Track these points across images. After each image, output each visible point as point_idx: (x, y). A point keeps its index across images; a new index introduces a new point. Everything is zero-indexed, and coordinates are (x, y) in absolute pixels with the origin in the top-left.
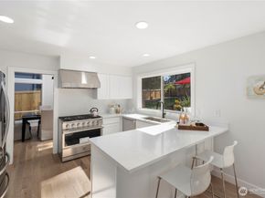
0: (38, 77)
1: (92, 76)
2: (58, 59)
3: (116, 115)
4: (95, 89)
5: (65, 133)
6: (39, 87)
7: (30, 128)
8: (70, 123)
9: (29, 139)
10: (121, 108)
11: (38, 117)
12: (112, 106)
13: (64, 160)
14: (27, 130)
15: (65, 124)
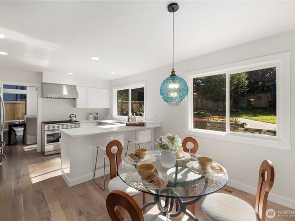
0: (23, 88)
1: (72, 88)
2: (40, 74)
3: (94, 121)
4: (74, 99)
5: (46, 133)
6: (24, 97)
7: (16, 134)
8: (51, 126)
9: (15, 144)
10: (98, 116)
11: (23, 125)
12: (91, 114)
13: (46, 154)
14: (13, 136)
15: (46, 127)
